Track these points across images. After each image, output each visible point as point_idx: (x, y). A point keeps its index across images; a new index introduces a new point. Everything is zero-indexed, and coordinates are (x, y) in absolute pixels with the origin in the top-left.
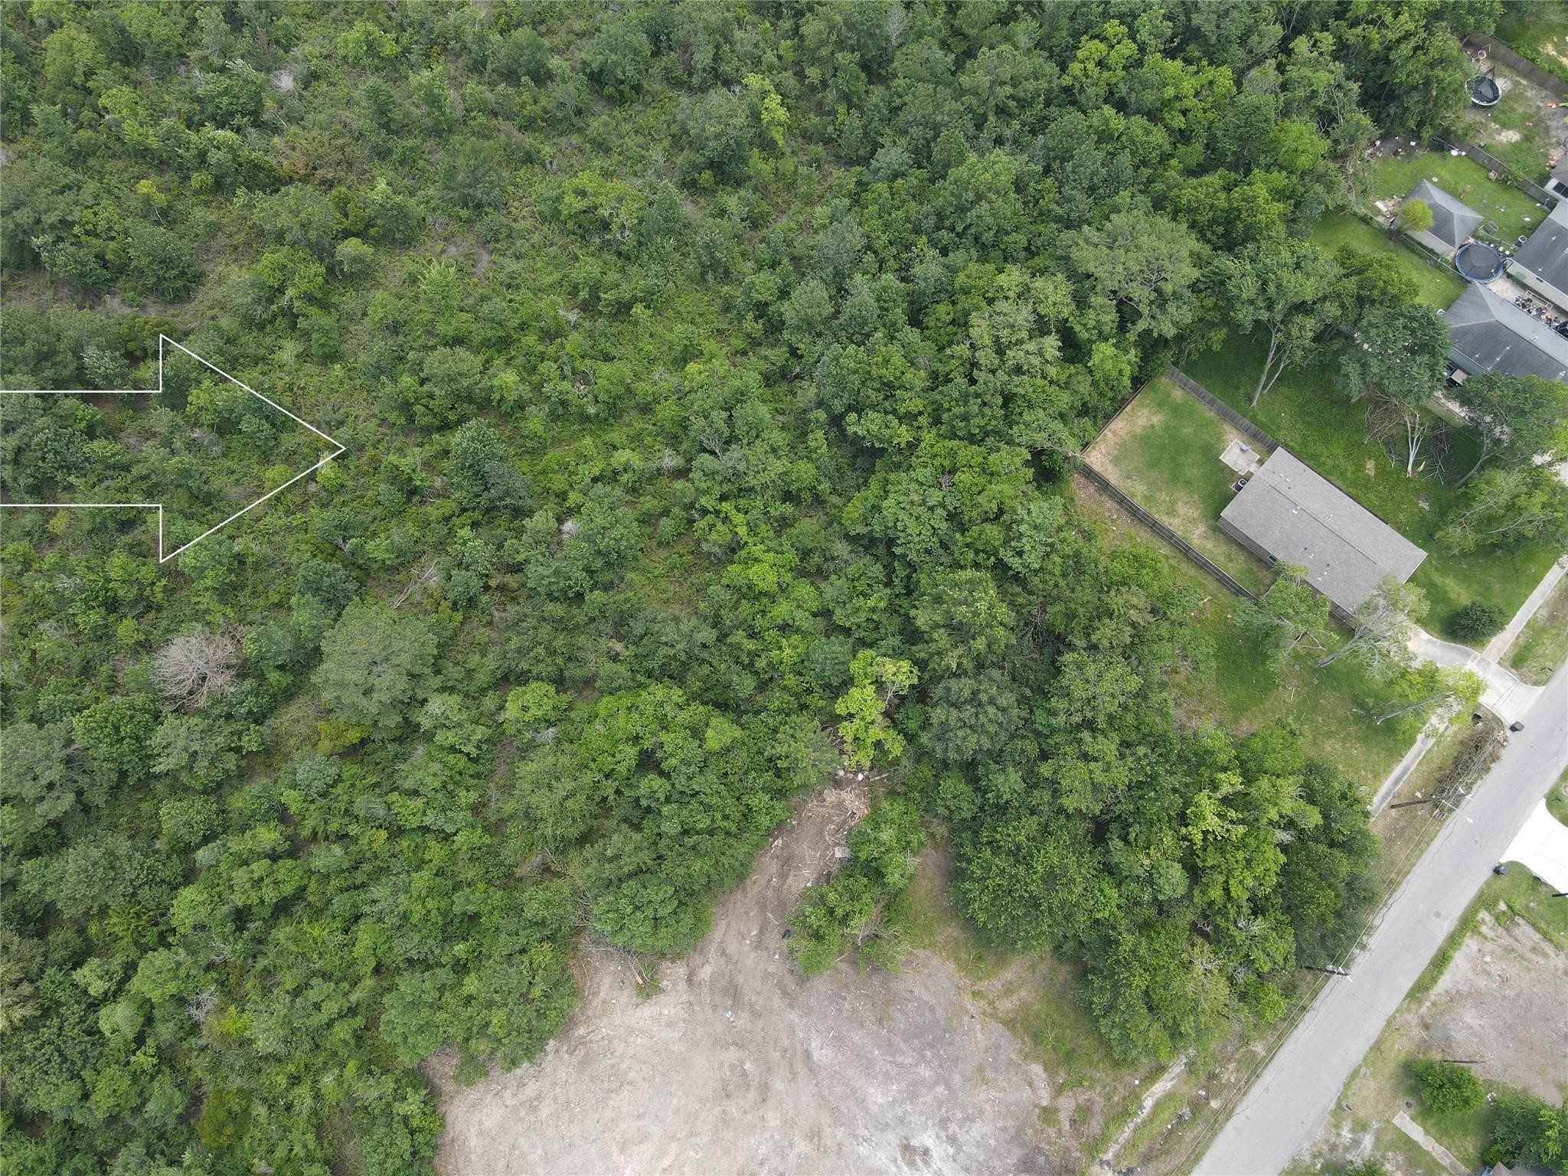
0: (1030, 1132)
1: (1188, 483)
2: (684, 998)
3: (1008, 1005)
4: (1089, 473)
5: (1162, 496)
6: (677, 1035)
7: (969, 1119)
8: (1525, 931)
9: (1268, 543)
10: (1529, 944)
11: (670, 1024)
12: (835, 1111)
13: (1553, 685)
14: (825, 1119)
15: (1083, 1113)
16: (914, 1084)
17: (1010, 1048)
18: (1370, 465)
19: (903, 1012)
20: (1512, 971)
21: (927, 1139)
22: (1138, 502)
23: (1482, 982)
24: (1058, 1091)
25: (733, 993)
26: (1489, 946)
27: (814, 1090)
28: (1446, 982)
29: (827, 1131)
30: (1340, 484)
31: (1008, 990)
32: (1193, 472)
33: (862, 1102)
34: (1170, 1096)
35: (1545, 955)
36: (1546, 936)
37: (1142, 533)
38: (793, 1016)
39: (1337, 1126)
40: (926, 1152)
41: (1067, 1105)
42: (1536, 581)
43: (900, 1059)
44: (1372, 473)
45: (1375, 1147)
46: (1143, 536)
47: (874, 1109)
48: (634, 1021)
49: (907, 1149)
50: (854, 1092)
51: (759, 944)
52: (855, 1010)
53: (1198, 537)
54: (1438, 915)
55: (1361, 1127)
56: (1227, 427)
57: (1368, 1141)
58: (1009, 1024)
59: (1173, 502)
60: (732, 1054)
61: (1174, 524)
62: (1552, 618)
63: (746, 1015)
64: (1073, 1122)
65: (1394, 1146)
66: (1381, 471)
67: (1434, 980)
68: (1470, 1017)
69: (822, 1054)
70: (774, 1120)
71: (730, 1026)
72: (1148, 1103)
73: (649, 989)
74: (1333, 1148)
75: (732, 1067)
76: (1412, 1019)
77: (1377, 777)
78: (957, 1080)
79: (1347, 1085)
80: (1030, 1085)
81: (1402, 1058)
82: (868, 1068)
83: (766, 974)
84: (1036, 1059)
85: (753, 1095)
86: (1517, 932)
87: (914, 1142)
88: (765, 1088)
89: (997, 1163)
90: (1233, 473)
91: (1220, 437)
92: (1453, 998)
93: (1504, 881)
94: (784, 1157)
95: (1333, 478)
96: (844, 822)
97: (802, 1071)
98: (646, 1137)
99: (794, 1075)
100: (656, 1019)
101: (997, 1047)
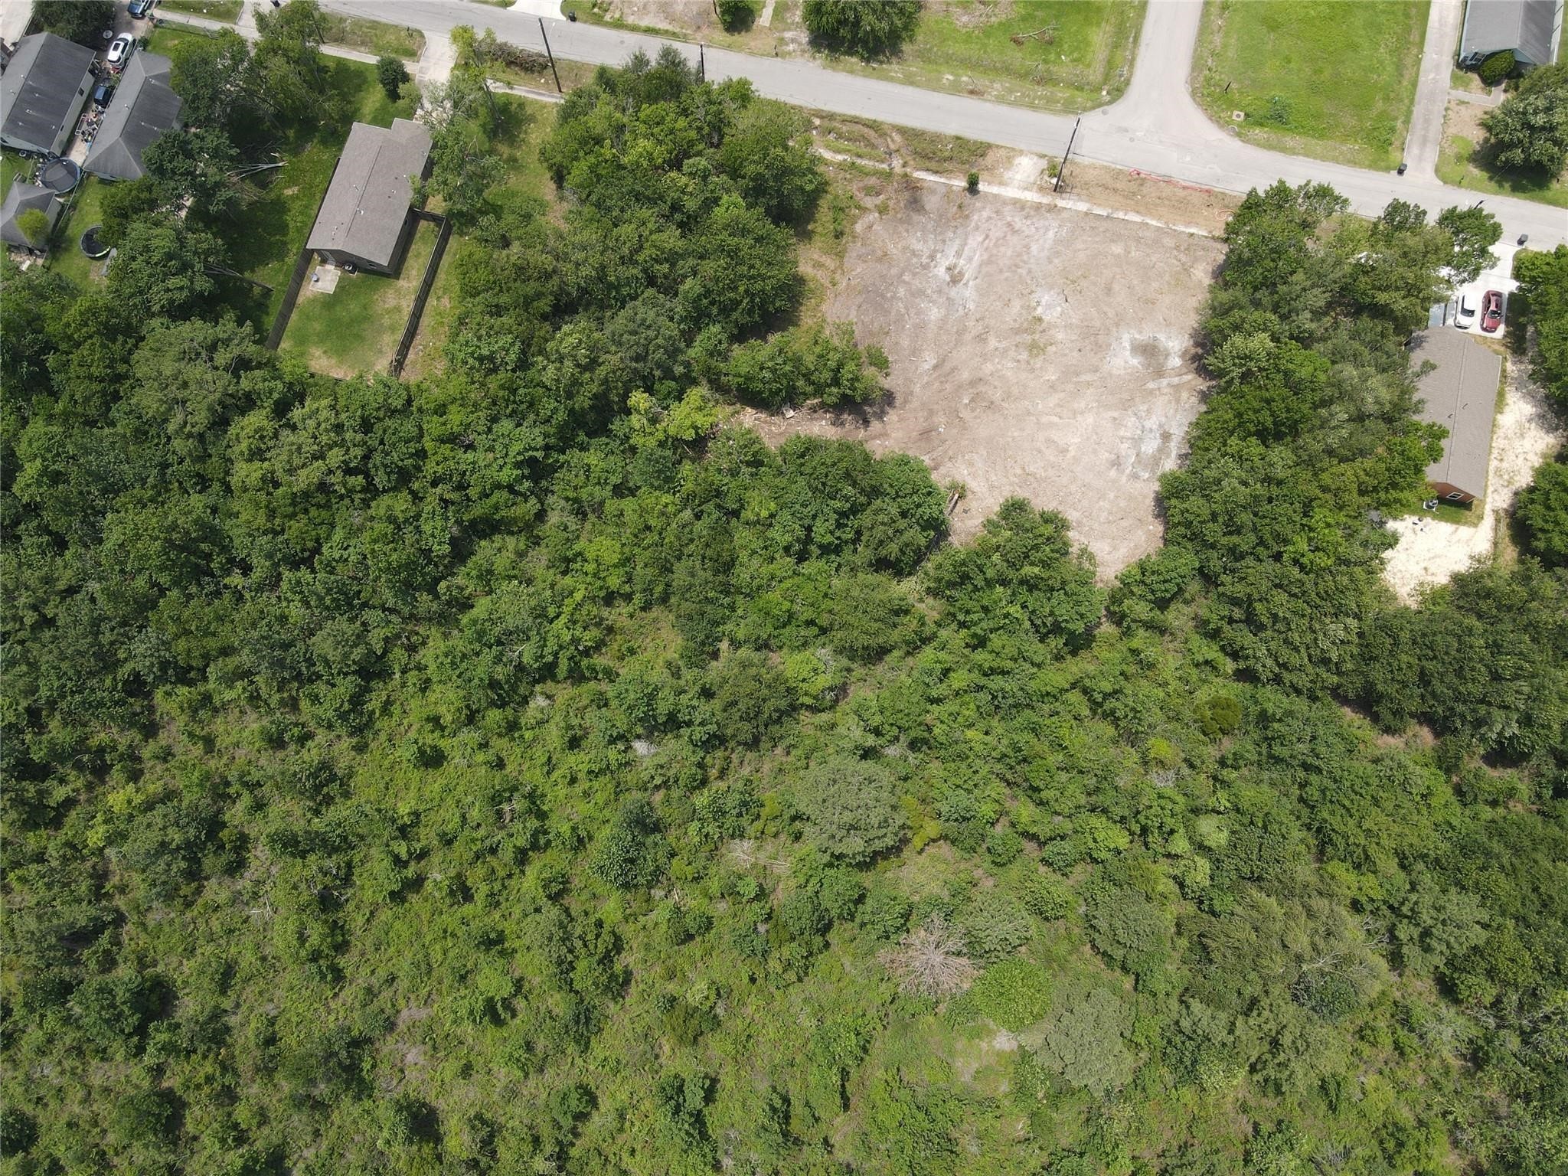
0: (899, 216)
2: (949, 464)
3: (830, 262)
5: (386, 321)
6: (976, 457)
7: (914, 253)
11: (971, 464)
12: (959, 333)
14: (968, 337)
15: (870, 191)
16: (913, 295)
17: (854, 250)
18: (288, 192)
19: (872, 323)
21: (941, 272)
22: (400, 335)
23: (652, 8)
24: (864, 210)
25: (926, 435)
26: (626, 10)
27: (954, 352)
28: (663, 25)
29: (974, 332)
31: (818, 265)
32: (354, 307)
33: (944, 320)
34: (828, 147)
37: (426, 323)
38: (917, 389)
39: (789, 53)
40: (949, 269)
41: (869, 202)
42: (339, 60)
43: (903, 311)
45: (789, 30)
47: (943, 311)
48: (984, 490)
49: (955, 280)
50: (940, 328)
51: (884, 435)
54: (622, 42)
55: (782, 41)
56: (300, 299)
57: (788, 35)
58: (840, 255)
60: (965, 414)
63: (935, 419)
64: (878, 194)
65: (783, 20)
66: (292, 182)
67: (666, 32)
68: (679, 7)
69: (929, 360)
70: (988, 367)
71: (948, 425)
72: (840, 158)
73: (958, 489)
74: (803, 51)
75: (973, 410)
76: (699, 35)
78: (894, 271)
79: (761, 55)
80: (870, 227)
82: (921, 327)
83: (901, 420)
84: (852, 230)
85: (981, 388)
87: (948, 279)
88: (973, 383)
89: (929, 226)
90: (341, 280)
92: (671, 18)
94: (1006, 350)
96: (766, 422)
97: (948, 366)
98: (1049, 441)
99: (953, 369)
100: (974, 475)
101: (859, 257)
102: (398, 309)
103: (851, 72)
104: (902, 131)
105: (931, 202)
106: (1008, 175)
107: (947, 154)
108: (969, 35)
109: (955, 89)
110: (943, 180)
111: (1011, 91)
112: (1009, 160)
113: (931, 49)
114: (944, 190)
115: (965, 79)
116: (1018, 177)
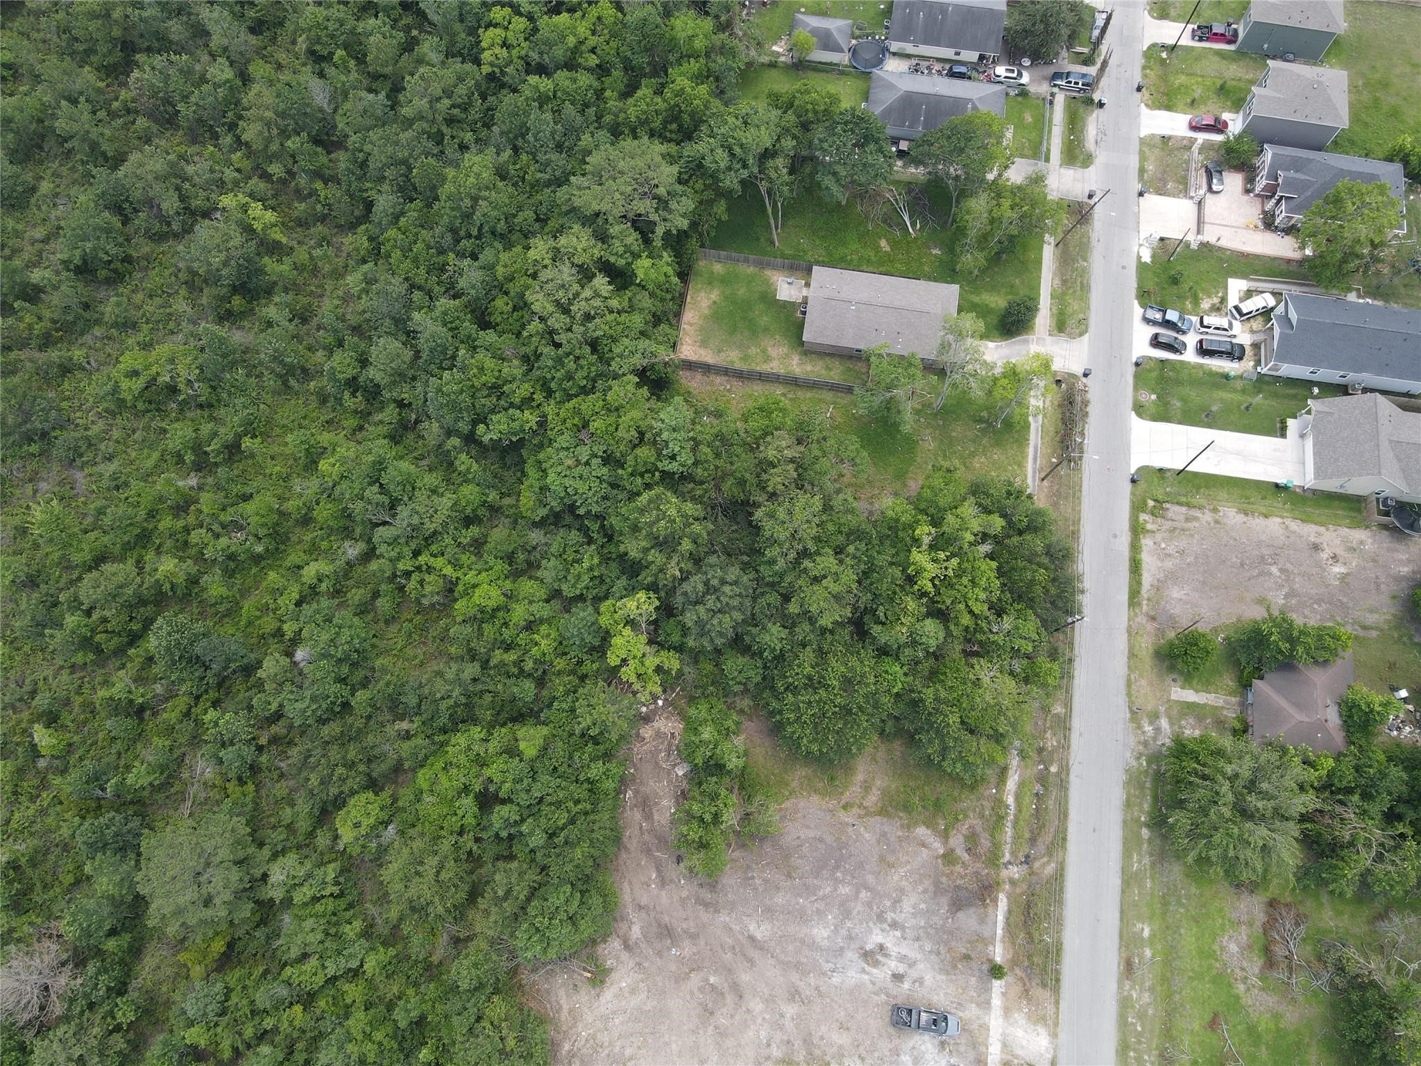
0: (944, 879)
1: (766, 330)
2: (631, 964)
3: (873, 799)
4: (689, 365)
5: (753, 351)
6: (643, 996)
7: (897, 901)
8: (1175, 511)
9: (848, 341)
10: (1182, 518)
11: (633, 991)
12: (798, 966)
13: (1092, 328)
14: (794, 977)
15: (972, 839)
16: (842, 904)
17: (893, 829)
18: (883, 243)
19: (801, 857)
20: (1182, 543)
21: (876, 937)
22: (739, 365)
23: (1169, 564)
24: (945, 835)
25: (667, 933)
26: (1159, 537)
27: (772, 961)
28: (1147, 579)
29: (801, 985)
30: (871, 269)
31: (867, 788)
32: (764, 320)
33: (813, 945)
34: (1021, 785)
35: (1196, 519)
36: (1188, 505)
37: (755, 388)
38: (723, 918)
39: (1139, 727)
40: (881, 947)
41: (957, 841)
42: (1039, 262)
43: (821, 893)
44: (888, 249)
45: (1171, 724)
46: (758, 389)
47: (825, 943)
48: (602, 1009)
49: (867, 956)
50: (803, 942)
51: (663, 882)
52: (766, 881)
53: (797, 366)
54: (1115, 536)
55: (1154, 717)
56: (768, 273)
57: (1164, 723)
58: (882, 812)
59: (764, 351)
60: (695, 980)
61: (775, 367)
62: (1064, 282)
63: (687, 943)
64: (968, 850)
65: (1183, 715)
66: (894, 244)
67: (1139, 583)
68: (1176, 593)
69: (760, 930)
70: (757, 1006)
71: (680, 960)
72: (1010, 800)
73: (599, 977)
74: (1145, 744)
75: (701, 989)
76: (1142, 619)
77: (1021, 465)
78: (870, 879)
79: (1129, 695)
80: (923, 845)
81: (1151, 650)
82: (802, 917)
83: (683, 901)
84: (916, 824)
85: (729, 999)
86: (1170, 514)
87: (869, 947)
88: (736, 989)
89: (935, 919)
90: (793, 304)
91: (767, 283)
92: (1158, 587)
93: (1142, 485)
94: (781, 1028)
95: (864, 268)
96: (670, 745)
97: (754, 954)
99: (751, 961)
100: (619, 995)
101: (884, 834)
102: (768, 359)
103: (1128, 804)
104: (1059, 875)
105: (968, 920)
106: (1019, 1017)
107: (1036, 935)
108: (1211, 955)
109: (1128, 941)
110: (999, 932)
111: (1141, 1016)
112: (1042, 1020)
113: (1182, 905)
114: (987, 933)
115: (1148, 953)
116: (1020, 1033)
